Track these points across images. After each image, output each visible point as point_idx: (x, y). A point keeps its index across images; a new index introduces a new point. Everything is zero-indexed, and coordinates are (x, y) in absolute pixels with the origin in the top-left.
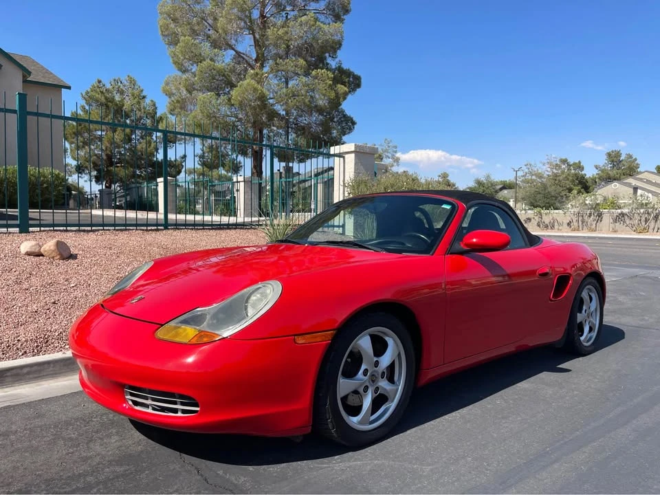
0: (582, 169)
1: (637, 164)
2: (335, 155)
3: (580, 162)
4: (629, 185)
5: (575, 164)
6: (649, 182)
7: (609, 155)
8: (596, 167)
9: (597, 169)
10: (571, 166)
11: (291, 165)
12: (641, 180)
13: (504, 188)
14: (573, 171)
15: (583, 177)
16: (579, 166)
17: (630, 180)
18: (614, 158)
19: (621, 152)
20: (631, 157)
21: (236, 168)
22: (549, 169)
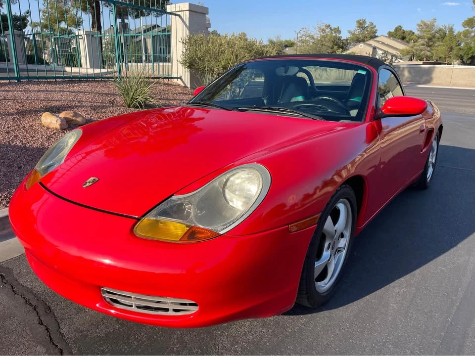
0: (340, 32)
1: (376, 30)
2: (171, 13)
3: (338, 28)
4: (370, 45)
5: (335, 29)
6: (383, 43)
7: (358, 22)
8: (349, 32)
9: (349, 33)
10: (332, 30)
11: (126, 21)
12: (378, 42)
13: (286, 46)
14: (334, 34)
15: (339, 39)
16: (338, 30)
17: (371, 42)
18: (361, 24)
19: (366, 21)
20: (372, 24)
21: (78, 23)
22: (318, 32)
